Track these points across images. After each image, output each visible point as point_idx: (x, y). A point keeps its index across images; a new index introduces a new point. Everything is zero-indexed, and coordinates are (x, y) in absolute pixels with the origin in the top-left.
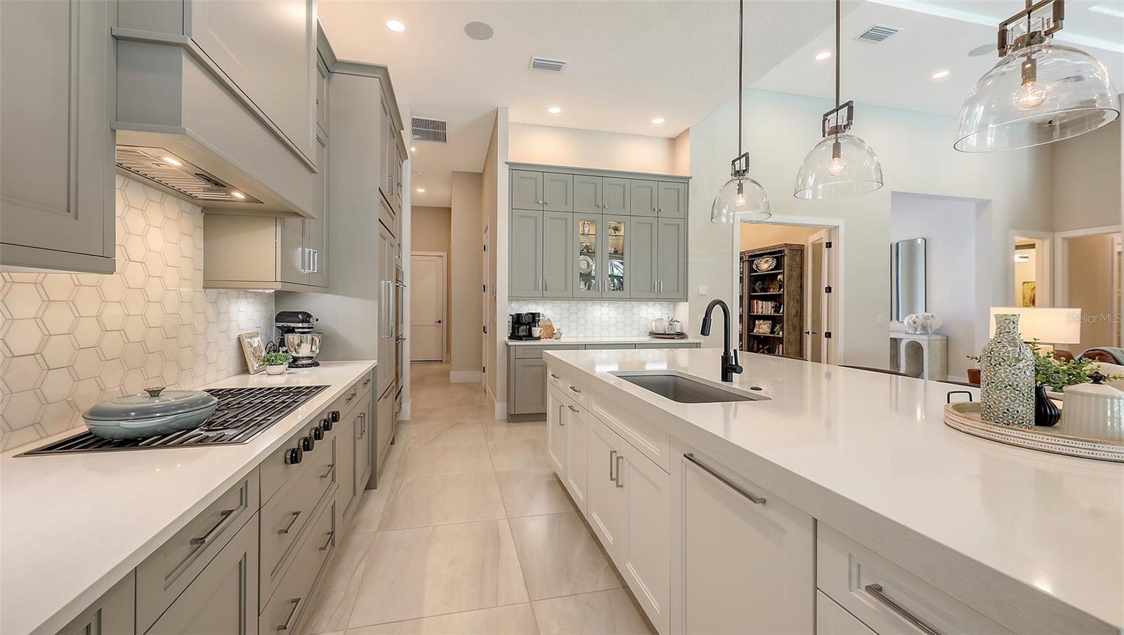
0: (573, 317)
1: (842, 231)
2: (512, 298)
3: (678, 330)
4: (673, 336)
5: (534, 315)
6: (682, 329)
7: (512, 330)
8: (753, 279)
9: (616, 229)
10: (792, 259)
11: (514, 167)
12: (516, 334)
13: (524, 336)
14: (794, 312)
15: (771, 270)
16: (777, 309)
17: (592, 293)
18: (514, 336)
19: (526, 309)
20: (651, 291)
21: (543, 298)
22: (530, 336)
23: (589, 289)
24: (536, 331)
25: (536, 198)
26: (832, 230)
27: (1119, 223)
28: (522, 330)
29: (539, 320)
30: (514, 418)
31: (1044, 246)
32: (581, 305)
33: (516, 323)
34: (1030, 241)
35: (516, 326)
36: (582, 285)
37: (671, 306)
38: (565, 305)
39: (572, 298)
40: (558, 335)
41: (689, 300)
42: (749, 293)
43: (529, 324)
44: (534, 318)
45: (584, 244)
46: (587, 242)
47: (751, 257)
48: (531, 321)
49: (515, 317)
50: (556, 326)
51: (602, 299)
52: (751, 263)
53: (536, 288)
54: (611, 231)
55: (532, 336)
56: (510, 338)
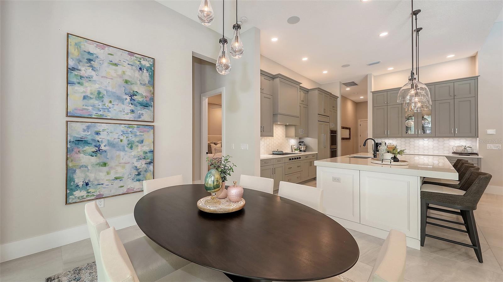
3: (470, 152)
4: (467, 155)
11: (374, 93)
20: (450, 133)
21: (388, 137)
25: (384, 101)
41: (479, 137)
45: (409, 116)
51: (419, 137)
53: (384, 133)
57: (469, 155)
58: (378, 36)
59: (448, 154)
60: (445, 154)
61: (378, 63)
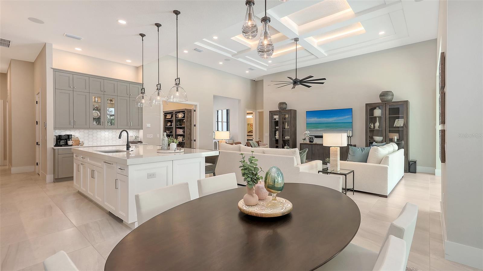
0: (90, 136)
1: (198, 107)
2: (55, 128)
3: (139, 140)
4: (136, 143)
5: (68, 135)
6: (141, 140)
7: (56, 142)
8: (177, 121)
9: (111, 101)
10: (188, 114)
11: (55, 70)
12: (59, 144)
13: (63, 145)
14: (188, 133)
15: (182, 118)
16: (184, 132)
17: (99, 126)
18: (57, 145)
19: (64, 133)
20: (127, 126)
21: (74, 128)
22: (66, 144)
23: (98, 124)
24: (70, 143)
25: (69, 85)
26: (196, 106)
27: (263, 109)
28: (62, 142)
29: (71, 138)
30: (57, 180)
31: (254, 113)
32: (95, 131)
33: (58, 139)
34: (251, 112)
35: (59, 140)
36: (95, 123)
37: (137, 131)
38: (86, 131)
39: (89, 128)
40: (82, 144)
41: (143, 129)
42: (175, 126)
43: (66, 139)
44: (69, 137)
45: (95, 106)
46: (96, 105)
47: (176, 112)
48: (67, 138)
49: (58, 137)
50: (81, 140)
51: (104, 129)
52: (176, 115)
53: (70, 124)
54: (109, 102)
55: (68, 145)
56: (55, 146)
57: (137, 143)
58: (117, 21)
59: (123, 143)
60: (113, 144)
61: (79, 39)
